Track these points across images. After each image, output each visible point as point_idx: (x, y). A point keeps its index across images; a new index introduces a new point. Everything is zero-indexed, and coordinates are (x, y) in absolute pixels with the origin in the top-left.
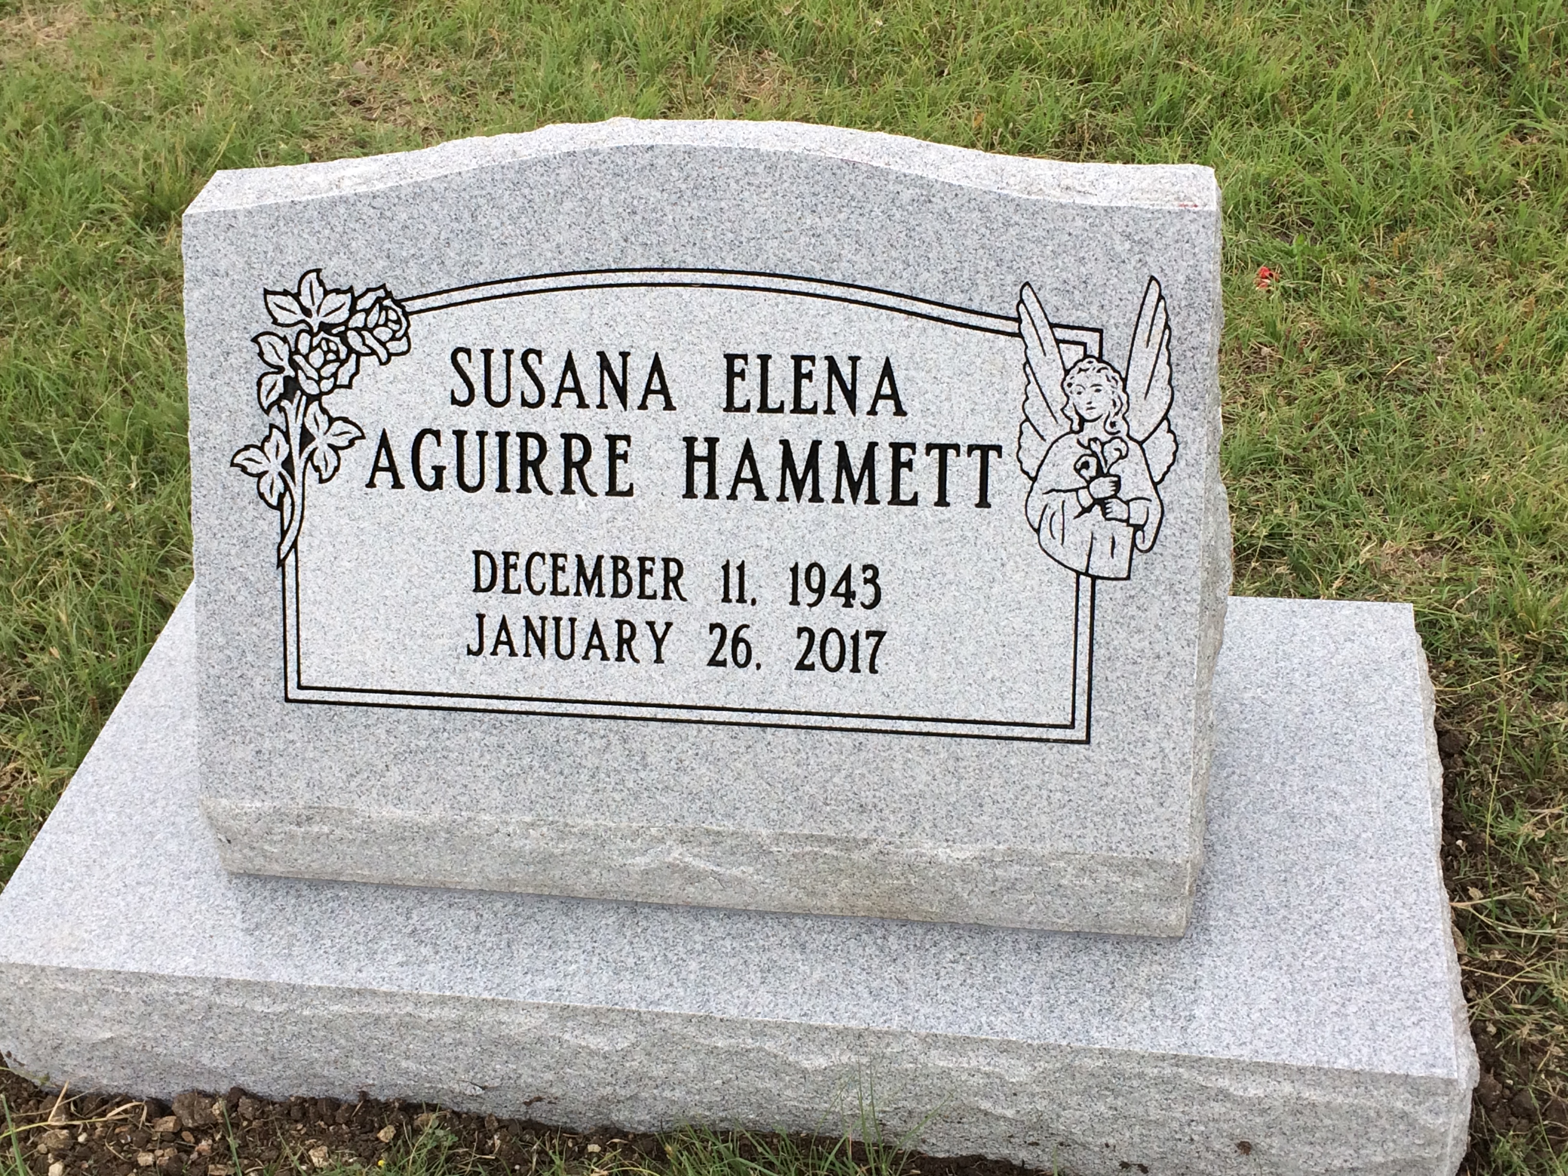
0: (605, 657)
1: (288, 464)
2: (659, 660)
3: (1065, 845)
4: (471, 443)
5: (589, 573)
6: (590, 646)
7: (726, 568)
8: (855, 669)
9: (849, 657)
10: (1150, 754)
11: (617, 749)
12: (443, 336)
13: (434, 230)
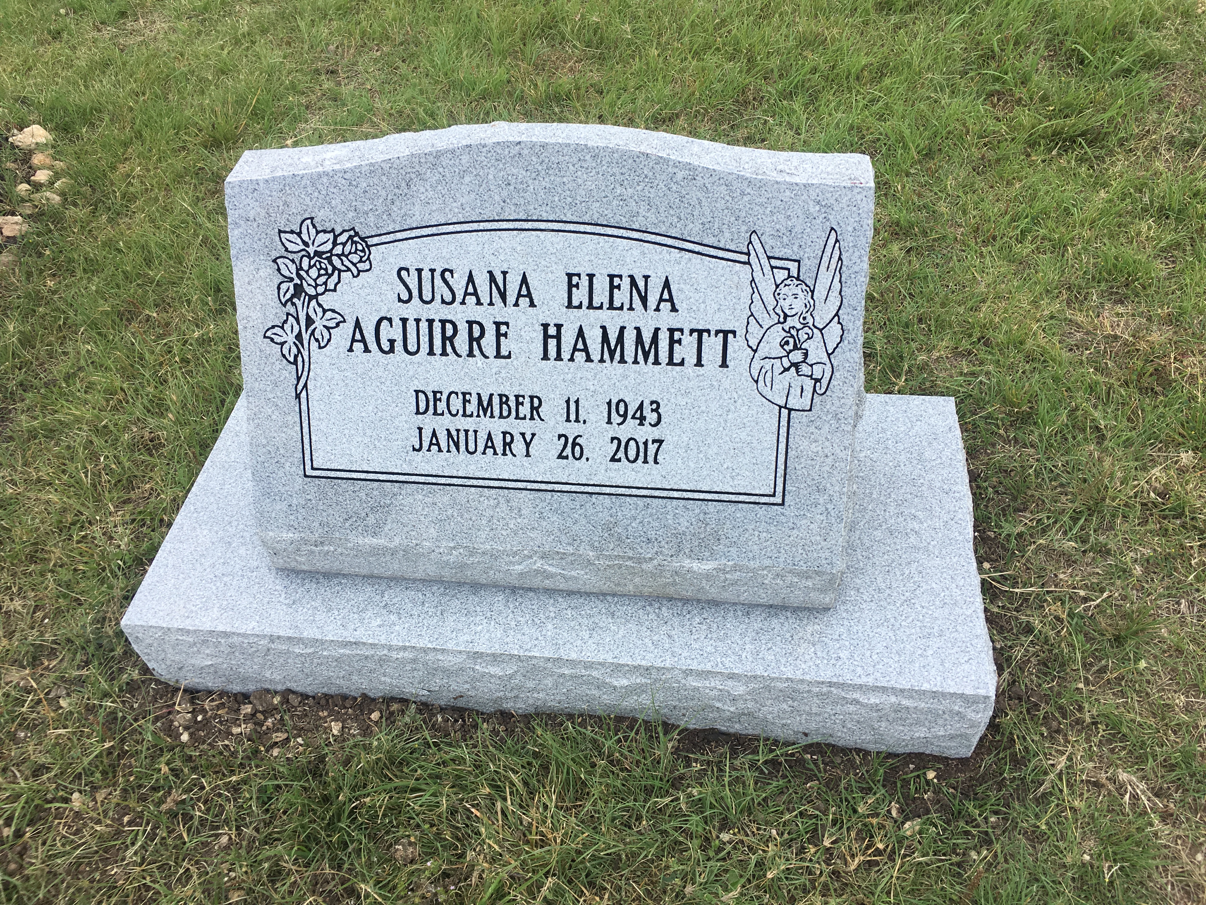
0: (495, 453)
1: (299, 337)
2: (528, 455)
3: (767, 562)
4: (411, 326)
5: (485, 404)
6: (486, 447)
7: (568, 402)
8: (645, 462)
9: (642, 454)
10: (819, 511)
11: (504, 506)
12: (391, 260)
13: (384, 193)
